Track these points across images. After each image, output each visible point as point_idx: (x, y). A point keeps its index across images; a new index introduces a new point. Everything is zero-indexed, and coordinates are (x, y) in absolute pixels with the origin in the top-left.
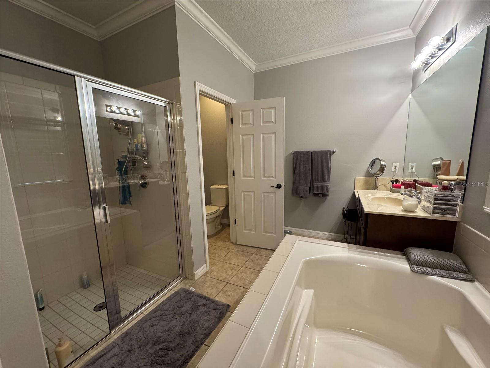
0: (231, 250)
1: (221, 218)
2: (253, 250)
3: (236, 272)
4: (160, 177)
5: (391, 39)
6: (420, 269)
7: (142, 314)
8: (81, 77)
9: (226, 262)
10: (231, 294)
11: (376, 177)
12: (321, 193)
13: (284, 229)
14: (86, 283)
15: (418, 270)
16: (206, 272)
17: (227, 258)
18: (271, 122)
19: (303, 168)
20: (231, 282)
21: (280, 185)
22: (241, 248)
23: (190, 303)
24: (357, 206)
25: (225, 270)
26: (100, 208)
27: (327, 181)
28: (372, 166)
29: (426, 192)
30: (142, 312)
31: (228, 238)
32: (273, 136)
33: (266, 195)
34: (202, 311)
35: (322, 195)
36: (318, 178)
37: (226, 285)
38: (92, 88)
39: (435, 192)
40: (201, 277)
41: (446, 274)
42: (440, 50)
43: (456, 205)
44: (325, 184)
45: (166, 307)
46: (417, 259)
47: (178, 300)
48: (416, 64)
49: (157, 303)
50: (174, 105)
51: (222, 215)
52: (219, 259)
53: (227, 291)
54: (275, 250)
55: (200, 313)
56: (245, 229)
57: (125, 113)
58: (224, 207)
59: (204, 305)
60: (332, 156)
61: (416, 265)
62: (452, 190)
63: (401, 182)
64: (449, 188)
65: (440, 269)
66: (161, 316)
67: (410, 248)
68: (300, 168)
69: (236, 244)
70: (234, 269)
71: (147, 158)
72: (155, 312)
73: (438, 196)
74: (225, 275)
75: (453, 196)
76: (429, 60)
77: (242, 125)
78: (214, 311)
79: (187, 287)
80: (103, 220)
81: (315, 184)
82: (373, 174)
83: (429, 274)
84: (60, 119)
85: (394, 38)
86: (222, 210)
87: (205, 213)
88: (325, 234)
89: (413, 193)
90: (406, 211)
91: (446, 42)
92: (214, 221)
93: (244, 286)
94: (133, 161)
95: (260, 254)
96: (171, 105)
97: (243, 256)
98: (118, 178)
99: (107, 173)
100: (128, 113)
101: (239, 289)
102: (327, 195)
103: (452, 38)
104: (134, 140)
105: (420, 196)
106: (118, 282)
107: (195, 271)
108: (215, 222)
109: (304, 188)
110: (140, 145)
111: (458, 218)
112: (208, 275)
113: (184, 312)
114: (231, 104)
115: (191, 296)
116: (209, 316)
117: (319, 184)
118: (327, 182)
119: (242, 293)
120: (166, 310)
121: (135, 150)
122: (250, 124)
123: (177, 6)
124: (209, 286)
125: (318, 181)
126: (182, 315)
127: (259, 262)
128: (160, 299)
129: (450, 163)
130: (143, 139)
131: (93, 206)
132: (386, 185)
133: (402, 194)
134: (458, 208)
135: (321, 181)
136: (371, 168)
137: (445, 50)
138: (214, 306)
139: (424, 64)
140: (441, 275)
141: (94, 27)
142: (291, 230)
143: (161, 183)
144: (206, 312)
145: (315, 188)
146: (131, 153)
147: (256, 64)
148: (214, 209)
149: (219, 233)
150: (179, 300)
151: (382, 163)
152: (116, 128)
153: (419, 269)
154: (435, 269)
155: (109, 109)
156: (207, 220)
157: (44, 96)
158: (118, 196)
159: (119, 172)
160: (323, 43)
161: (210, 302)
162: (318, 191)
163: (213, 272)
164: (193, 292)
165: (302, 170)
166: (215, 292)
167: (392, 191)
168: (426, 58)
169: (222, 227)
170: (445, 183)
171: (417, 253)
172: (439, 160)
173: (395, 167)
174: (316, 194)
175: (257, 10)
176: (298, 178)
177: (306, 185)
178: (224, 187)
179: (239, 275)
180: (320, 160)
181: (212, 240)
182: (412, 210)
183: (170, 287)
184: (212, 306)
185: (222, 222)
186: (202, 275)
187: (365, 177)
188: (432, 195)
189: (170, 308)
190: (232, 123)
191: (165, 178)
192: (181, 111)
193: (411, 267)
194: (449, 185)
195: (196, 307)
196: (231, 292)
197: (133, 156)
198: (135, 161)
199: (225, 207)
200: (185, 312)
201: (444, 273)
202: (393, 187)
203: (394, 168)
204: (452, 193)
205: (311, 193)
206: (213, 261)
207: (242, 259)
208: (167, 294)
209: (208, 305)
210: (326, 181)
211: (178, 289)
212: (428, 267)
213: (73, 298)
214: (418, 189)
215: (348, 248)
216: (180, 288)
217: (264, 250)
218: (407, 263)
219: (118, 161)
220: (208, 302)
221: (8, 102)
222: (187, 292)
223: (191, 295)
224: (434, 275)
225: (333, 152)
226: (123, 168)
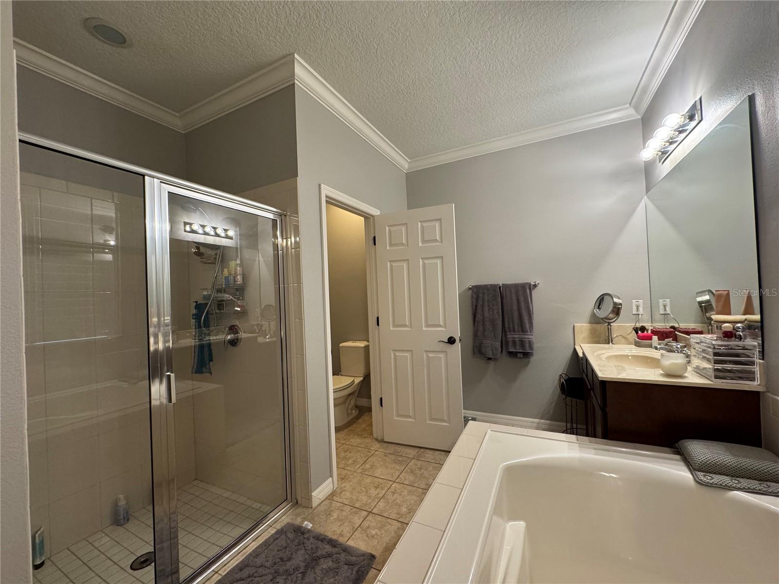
0: (374, 452)
1: (357, 397)
2: (412, 452)
3: (383, 492)
4: (259, 331)
5: (605, 121)
6: (711, 479)
7: (216, 575)
8: (153, 177)
9: (366, 473)
10: (377, 534)
11: (608, 322)
12: (521, 351)
13: (463, 415)
14: (122, 517)
15: (708, 481)
16: (332, 493)
17: (368, 466)
18: (436, 241)
19: (489, 311)
20: (375, 511)
21: (453, 339)
22: (392, 448)
23: (303, 552)
24: (584, 371)
25: (364, 488)
26: (161, 382)
27: (529, 331)
28: (599, 306)
29: (698, 343)
30: (216, 571)
31: (368, 431)
32: (439, 262)
33: (430, 355)
34: (324, 567)
35: (522, 354)
36: (514, 328)
37: (367, 516)
38: (168, 192)
39: (714, 342)
40: (323, 502)
41: (760, 488)
42: (681, 132)
43: (752, 363)
44: (527, 337)
45: (259, 561)
46: (703, 461)
47: (282, 546)
48: (649, 152)
49: (245, 553)
50: (287, 217)
51: (358, 390)
52: (355, 469)
53: (368, 527)
54: (450, 452)
55: (321, 570)
56: (398, 415)
57: (212, 233)
58: (362, 378)
59: (329, 555)
60: (533, 292)
61: (703, 472)
62: (740, 338)
63: (651, 330)
64: (735, 334)
65: (748, 479)
66: (251, 579)
67: (686, 440)
68: (483, 311)
69: (382, 441)
70: (380, 486)
71: (241, 298)
72: (241, 570)
73: (718, 349)
74: (364, 499)
75: (744, 348)
76: (667, 147)
77: (390, 246)
78: (346, 567)
79: (298, 522)
80: (165, 401)
81: (510, 336)
82: (602, 319)
83: (729, 487)
84: (112, 243)
85: (609, 120)
86: (359, 383)
87: (332, 389)
88: (533, 422)
89: (675, 347)
90: (668, 375)
91: (688, 121)
92: (345, 402)
93: (399, 518)
94: (219, 303)
95: (423, 459)
96: (283, 217)
97: (395, 462)
98: (193, 331)
99: (178, 324)
100: (216, 233)
101: (390, 524)
102: (531, 355)
103: (696, 115)
104: (223, 271)
105: (687, 351)
106: (178, 514)
107: (313, 492)
108: (347, 404)
109: (492, 344)
110: (232, 278)
111: (759, 385)
112: (335, 498)
113: (292, 570)
114: (373, 216)
115: (305, 538)
116: (337, 577)
117: (517, 336)
118: (530, 334)
119: (396, 533)
120: (259, 567)
121: (224, 286)
122: (402, 244)
123: (297, 84)
124: (338, 519)
125: (514, 331)
126: (289, 575)
127: (423, 474)
128: (251, 544)
129: (728, 294)
130: (238, 268)
131: (150, 378)
132: (627, 336)
133: (656, 348)
134: (757, 369)
135: (518, 332)
136: (599, 308)
137: (688, 132)
138: (346, 557)
139: (660, 153)
140: (752, 489)
141: (177, 114)
142: (475, 416)
143: (260, 340)
144: (331, 570)
145: (511, 344)
146: (217, 291)
147: (409, 161)
148: (345, 381)
149: (354, 422)
150: (284, 546)
151: (616, 300)
152: (199, 254)
153: (709, 478)
154: (738, 479)
155: (188, 228)
156: (334, 399)
157: (94, 212)
158: (191, 361)
159: (196, 322)
160: (506, 130)
161: (339, 549)
162: (515, 349)
163: (343, 493)
164: (309, 531)
165: (486, 314)
166: (347, 529)
167: (637, 345)
168: (662, 144)
169: (359, 413)
170: (727, 326)
171: (700, 450)
172: (707, 293)
173: (638, 307)
174: (514, 354)
175: (410, 87)
176: (481, 328)
177: (495, 338)
178: (362, 344)
179: (390, 497)
180: (514, 298)
181: (342, 434)
182: (680, 374)
183: (270, 521)
184: (343, 556)
185: (359, 404)
186: (324, 499)
187: (590, 323)
188: (709, 347)
189: (267, 561)
190: (375, 244)
191: (267, 331)
192: (298, 226)
193: (694, 474)
194: (734, 330)
195: (313, 561)
196: (376, 530)
197: (219, 295)
198: (222, 303)
199: (364, 378)
200: (294, 569)
201: (756, 486)
202: (638, 339)
203: (635, 308)
204: (741, 343)
205: (504, 351)
206: (344, 472)
207: (394, 468)
208: (262, 535)
209: (334, 556)
210: (527, 332)
211: (283, 525)
212: (724, 475)
213: (96, 544)
214: (680, 340)
215: (578, 443)
216: (285, 523)
217: (431, 452)
218: (685, 468)
219: (195, 304)
220: (334, 550)
221: (40, 218)
222: (299, 530)
223: (306, 536)
224: (739, 489)
225: (535, 286)
226: (203, 314)
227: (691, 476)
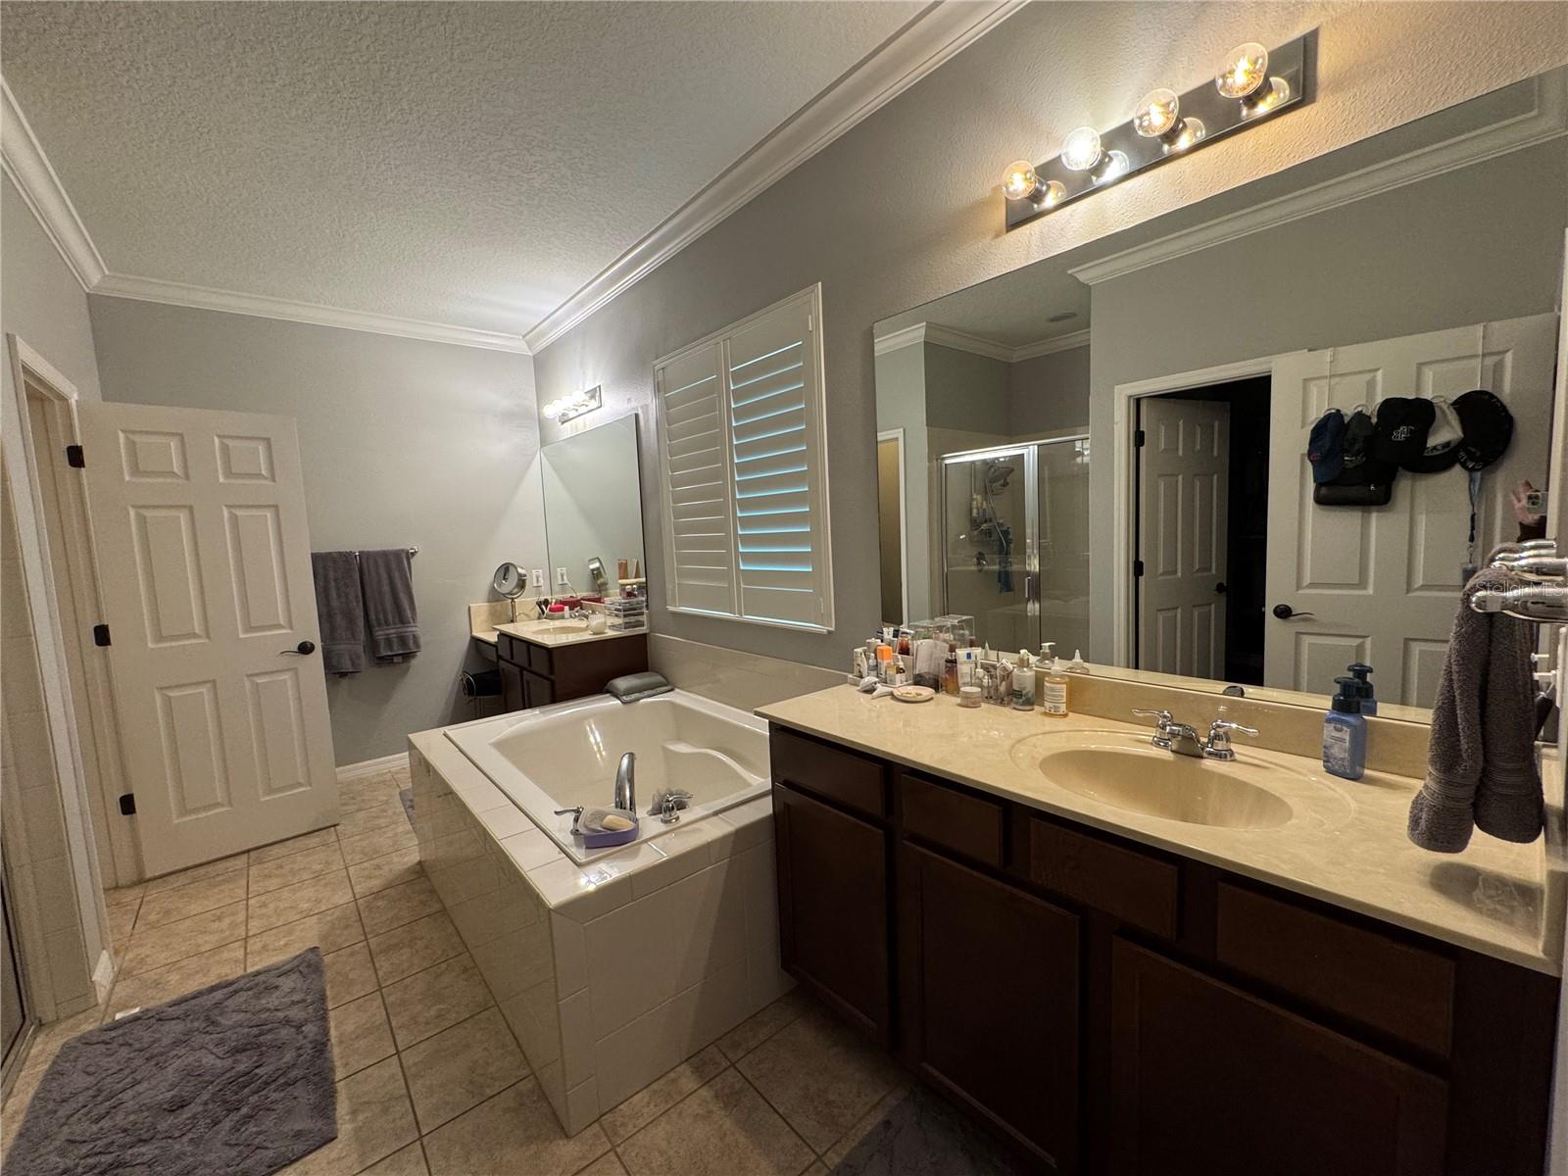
9: (166, 922)
11: (511, 598)
12: (399, 652)
17: (153, 917)
18: (259, 476)
19: (339, 596)
21: (307, 645)
22: (180, 879)
25: (190, 932)
27: (411, 620)
32: (270, 515)
33: (259, 681)
35: (400, 657)
36: (385, 619)
39: (622, 602)
40: (112, 989)
43: (643, 614)
44: (410, 629)
46: (622, 690)
52: (124, 934)
56: (184, 813)
60: (412, 561)
61: (625, 696)
62: (636, 596)
63: (557, 601)
64: (633, 593)
67: (612, 681)
69: (138, 883)
70: (223, 916)
73: (625, 607)
74: (210, 938)
75: (638, 603)
77: (134, 476)
81: (381, 633)
82: (504, 595)
83: (641, 698)
89: (586, 613)
95: (272, 858)
102: (413, 657)
105: (597, 614)
109: (351, 650)
111: (646, 629)
114: (64, 399)
117: (392, 631)
118: (413, 624)
122: (170, 474)
125: (387, 623)
132: (530, 613)
133: (571, 617)
134: (645, 617)
135: (395, 624)
136: (500, 581)
145: (382, 644)
147: (107, 272)
151: (520, 570)
153: (628, 699)
154: (644, 692)
162: (391, 649)
163: (149, 959)
165: (335, 603)
167: (550, 618)
170: (628, 588)
173: (537, 578)
174: (387, 659)
177: (356, 640)
180: (383, 573)
182: (601, 630)
186: (110, 985)
187: (489, 601)
188: (617, 607)
190: (77, 465)
193: (621, 700)
194: (632, 590)
202: (551, 612)
203: (535, 579)
204: (636, 600)
205: (367, 658)
207: (223, 891)
210: (408, 622)
212: (636, 692)
214: (588, 606)
218: (614, 699)
225: (414, 554)
227: (619, 702)
